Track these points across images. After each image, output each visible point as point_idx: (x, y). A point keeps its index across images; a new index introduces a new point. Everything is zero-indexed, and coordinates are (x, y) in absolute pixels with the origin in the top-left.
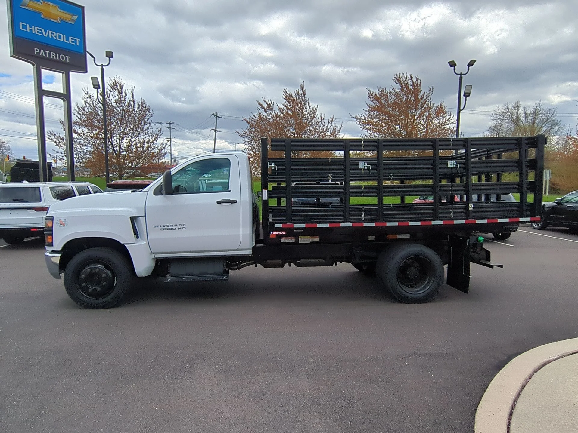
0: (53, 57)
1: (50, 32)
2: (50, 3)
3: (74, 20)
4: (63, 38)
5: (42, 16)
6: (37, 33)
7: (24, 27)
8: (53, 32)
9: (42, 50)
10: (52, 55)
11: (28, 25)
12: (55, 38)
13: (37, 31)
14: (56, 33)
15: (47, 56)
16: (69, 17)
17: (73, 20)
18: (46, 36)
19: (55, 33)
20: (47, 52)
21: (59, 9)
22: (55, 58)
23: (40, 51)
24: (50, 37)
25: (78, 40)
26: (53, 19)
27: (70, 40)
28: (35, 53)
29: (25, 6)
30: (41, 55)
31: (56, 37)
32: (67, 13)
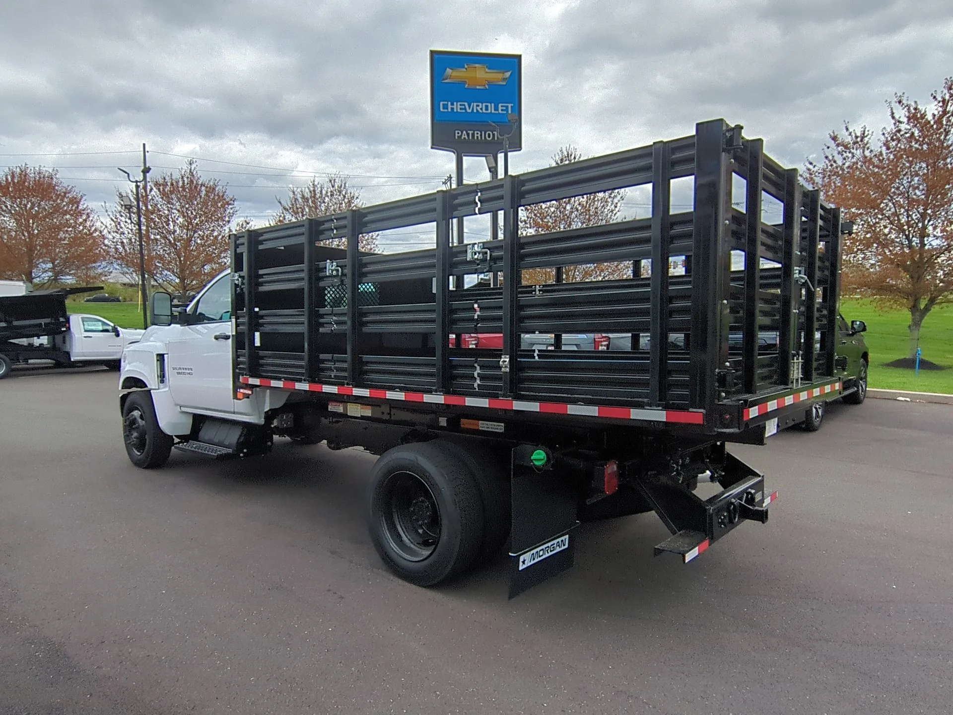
0: (477, 137)
1: (475, 104)
2: (477, 65)
3: (507, 79)
4: (491, 108)
5: (466, 86)
6: (459, 110)
7: (445, 107)
8: (478, 104)
9: (464, 132)
10: (476, 135)
11: (449, 103)
12: (480, 111)
13: (459, 107)
14: (482, 103)
15: (470, 138)
16: (500, 76)
17: (504, 79)
18: (470, 111)
19: (480, 104)
20: (471, 132)
21: (487, 70)
22: (479, 138)
23: (462, 133)
24: (475, 111)
25: (510, 105)
26: (480, 85)
27: (500, 108)
28: (456, 138)
29: (447, 79)
30: (462, 138)
31: (481, 109)
32: (498, 71)
